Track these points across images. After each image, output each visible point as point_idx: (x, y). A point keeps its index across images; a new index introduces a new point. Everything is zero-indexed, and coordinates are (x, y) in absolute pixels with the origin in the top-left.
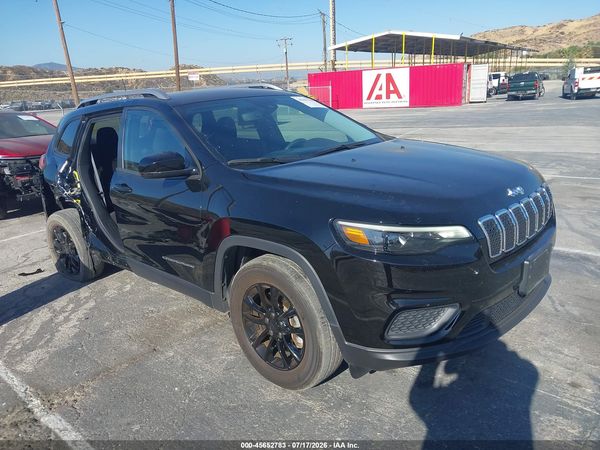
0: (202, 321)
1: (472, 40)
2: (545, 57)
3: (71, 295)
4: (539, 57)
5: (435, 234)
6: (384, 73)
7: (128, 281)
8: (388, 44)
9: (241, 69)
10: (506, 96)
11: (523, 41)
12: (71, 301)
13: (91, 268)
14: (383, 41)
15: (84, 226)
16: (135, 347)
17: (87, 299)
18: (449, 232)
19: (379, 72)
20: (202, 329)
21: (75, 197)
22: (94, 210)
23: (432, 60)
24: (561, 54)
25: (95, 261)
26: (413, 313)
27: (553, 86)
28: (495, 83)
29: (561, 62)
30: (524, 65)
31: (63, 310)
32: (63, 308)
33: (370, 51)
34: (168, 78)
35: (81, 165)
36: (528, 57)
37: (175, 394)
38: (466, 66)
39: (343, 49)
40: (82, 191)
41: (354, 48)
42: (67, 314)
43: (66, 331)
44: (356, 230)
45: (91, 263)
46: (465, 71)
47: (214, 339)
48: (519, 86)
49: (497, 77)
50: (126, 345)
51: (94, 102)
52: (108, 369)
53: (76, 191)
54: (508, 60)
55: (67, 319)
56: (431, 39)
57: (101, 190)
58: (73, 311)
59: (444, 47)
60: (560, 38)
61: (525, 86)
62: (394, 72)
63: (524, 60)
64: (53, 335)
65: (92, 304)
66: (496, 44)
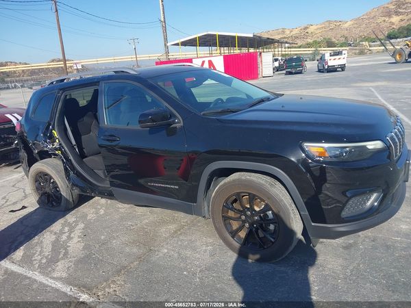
0: (172, 227)
1: (259, 37)
2: (300, 47)
3: (61, 221)
4: (295, 47)
5: (365, 147)
6: (207, 60)
7: (99, 207)
8: (207, 41)
9: (102, 60)
10: (284, 72)
11: (285, 38)
12: (64, 225)
13: (71, 200)
14: (203, 38)
15: (66, 169)
16: (135, 250)
17: (76, 222)
18: (372, 145)
19: (204, 59)
20: (175, 232)
21: (56, 149)
22: (71, 158)
23: (237, 51)
24: (309, 45)
25: (74, 194)
26: (358, 198)
27: (311, 65)
28: (277, 64)
29: (310, 51)
30: (287, 53)
31: (62, 232)
32: (61, 230)
33: (196, 45)
34: (48, 68)
35: (58, 126)
36: (288, 48)
37: (186, 276)
38: (259, 54)
39: (177, 44)
40: (60, 144)
41: (184, 44)
42: (67, 234)
43: (75, 245)
44: (315, 148)
45: (71, 197)
46: (258, 56)
47: (189, 238)
48: (292, 66)
49: (276, 60)
50: (127, 249)
51: (63, 80)
52: (125, 267)
53: (56, 145)
54: (276, 50)
55: (69, 238)
56: (234, 37)
57: (74, 143)
58: (71, 231)
59: (244, 42)
60: (306, 35)
61: (295, 65)
62: (213, 59)
63: (287, 50)
64: (66, 249)
65: (81, 226)
66: (273, 39)
